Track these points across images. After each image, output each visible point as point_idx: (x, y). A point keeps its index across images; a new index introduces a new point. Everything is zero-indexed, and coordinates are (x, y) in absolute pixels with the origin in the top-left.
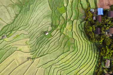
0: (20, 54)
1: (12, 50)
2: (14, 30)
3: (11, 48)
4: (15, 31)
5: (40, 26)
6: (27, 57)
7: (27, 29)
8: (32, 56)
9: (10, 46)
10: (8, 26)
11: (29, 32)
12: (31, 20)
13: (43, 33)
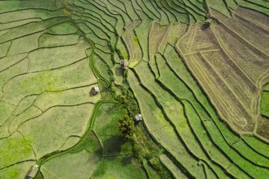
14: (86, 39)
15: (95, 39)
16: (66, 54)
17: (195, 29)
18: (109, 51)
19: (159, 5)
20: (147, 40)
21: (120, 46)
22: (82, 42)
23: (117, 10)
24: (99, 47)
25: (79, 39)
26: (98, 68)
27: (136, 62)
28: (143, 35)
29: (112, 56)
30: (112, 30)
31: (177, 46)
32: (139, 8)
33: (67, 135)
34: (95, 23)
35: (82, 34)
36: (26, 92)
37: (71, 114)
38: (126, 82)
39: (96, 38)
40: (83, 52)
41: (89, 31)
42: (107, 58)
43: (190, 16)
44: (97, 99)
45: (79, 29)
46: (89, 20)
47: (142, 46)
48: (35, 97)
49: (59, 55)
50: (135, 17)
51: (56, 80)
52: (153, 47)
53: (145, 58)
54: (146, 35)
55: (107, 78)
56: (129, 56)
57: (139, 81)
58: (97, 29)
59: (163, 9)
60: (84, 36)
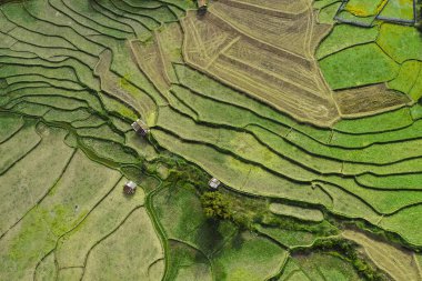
0: (194, 46)
1: (187, 76)
2: (100, 110)
3: (181, 85)
4: (105, 100)
5: (70, 23)
6: (199, 22)
7: (88, 60)
8: (187, 10)
9: (171, 92)
10: (86, 142)
11: (102, 49)
12: (47, 57)
13: (95, 7)
14: (49, 125)
15: (64, 117)
16: (39, 167)
17: (192, 23)
18: (100, 122)
19: (116, 11)
20: (141, 76)
21: (111, 105)
22: (47, 132)
23: (59, 52)
24: (82, 124)
25: (40, 132)
26: (106, 155)
27: (153, 115)
28: (129, 70)
29: (111, 126)
30: (78, 87)
31: (188, 61)
32: (90, 32)
33: (143, 270)
34: (40, 91)
35: (37, 121)
36: (30, 260)
37: (124, 240)
38: (160, 149)
39: (64, 113)
40: (64, 146)
41: (45, 110)
42: (106, 133)
43: (171, 8)
44: (140, 197)
45: (25, 116)
46: (28, 92)
47: (143, 87)
48: (51, 257)
49: (29, 173)
50: (97, 51)
51: (59, 212)
52: (158, 79)
53: (161, 102)
54: (134, 67)
55: (130, 160)
56: (136, 113)
57: (177, 137)
58: (53, 99)
59: (127, 15)
60: (44, 122)
